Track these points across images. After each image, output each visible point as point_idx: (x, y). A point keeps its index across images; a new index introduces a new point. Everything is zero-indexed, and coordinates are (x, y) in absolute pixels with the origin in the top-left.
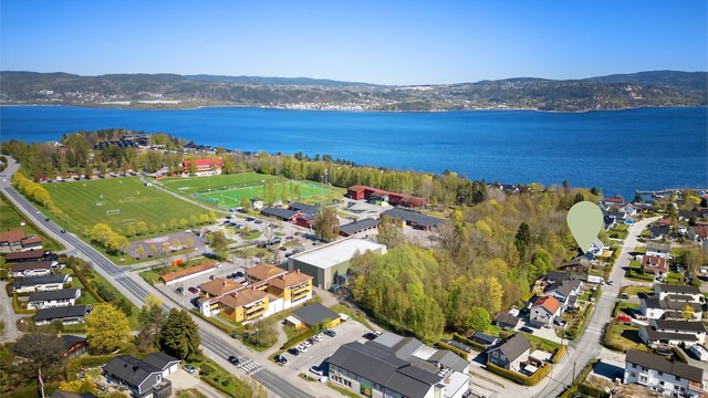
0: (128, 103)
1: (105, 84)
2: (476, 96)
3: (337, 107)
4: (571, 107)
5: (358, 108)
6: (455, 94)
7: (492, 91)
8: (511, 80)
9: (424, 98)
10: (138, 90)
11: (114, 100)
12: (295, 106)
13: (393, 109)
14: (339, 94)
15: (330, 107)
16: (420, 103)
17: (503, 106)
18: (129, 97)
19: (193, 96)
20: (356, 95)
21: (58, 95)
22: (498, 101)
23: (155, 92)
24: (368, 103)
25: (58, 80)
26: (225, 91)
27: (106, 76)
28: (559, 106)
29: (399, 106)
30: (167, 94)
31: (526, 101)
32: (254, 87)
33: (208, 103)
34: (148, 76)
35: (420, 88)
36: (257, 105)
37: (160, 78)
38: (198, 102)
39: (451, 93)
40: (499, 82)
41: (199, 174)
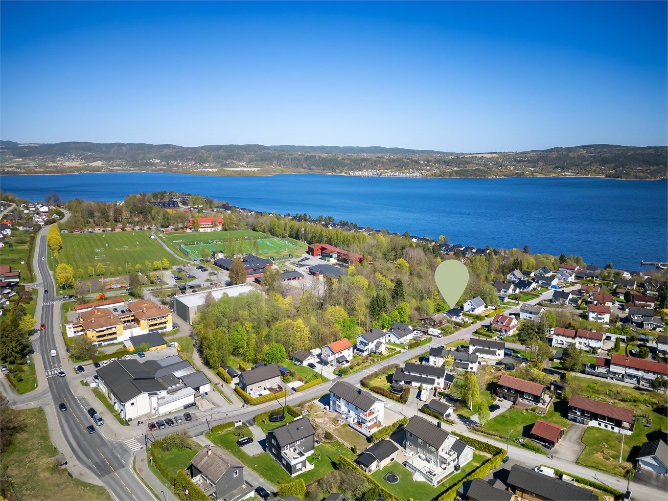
0: (216, 170)
1: (200, 154)
2: (541, 163)
3: (397, 174)
4: (641, 174)
5: (417, 174)
6: (519, 162)
7: (558, 158)
8: (583, 147)
9: (485, 165)
10: (226, 159)
11: (206, 168)
12: (358, 173)
13: (450, 175)
14: (400, 161)
15: (390, 174)
16: (478, 170)
17: (568, 174)
18: (218, 165)
19: (272, 164)
20: (417, 162)
21: (163, 163)
22: (563, 168)
23: (240, 160)
24: (427, 170)
25: (166, 151)
26: (299, 160)
27: (205, 148)
28: (628, 174)
29: (457, 173)
30: (250, 162)
31: (593, 168)
32: (324, 155)
33: (282, 171)
34: (237, 147)
35: (484, 155)
36: (324, 172)
37: (247, 148)
38: (274, 169)
39: (515, 160)
40: (570, 149)
41: (201, 230)
